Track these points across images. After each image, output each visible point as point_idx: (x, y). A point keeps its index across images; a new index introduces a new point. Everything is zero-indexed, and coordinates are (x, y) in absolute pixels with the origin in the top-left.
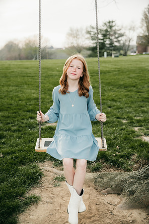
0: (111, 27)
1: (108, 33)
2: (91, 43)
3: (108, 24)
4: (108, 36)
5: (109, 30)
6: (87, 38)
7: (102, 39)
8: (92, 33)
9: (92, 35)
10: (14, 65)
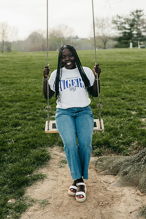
0: (138, 16)
1: (136, 23)
2: (117, 33)
3: (135, 14)
4: (135, 26)
5: (136, 19)
6: (113, 28)
7: (129, 29)
8: (119, 23)
9: (118, 25)
10: (36, 56)
